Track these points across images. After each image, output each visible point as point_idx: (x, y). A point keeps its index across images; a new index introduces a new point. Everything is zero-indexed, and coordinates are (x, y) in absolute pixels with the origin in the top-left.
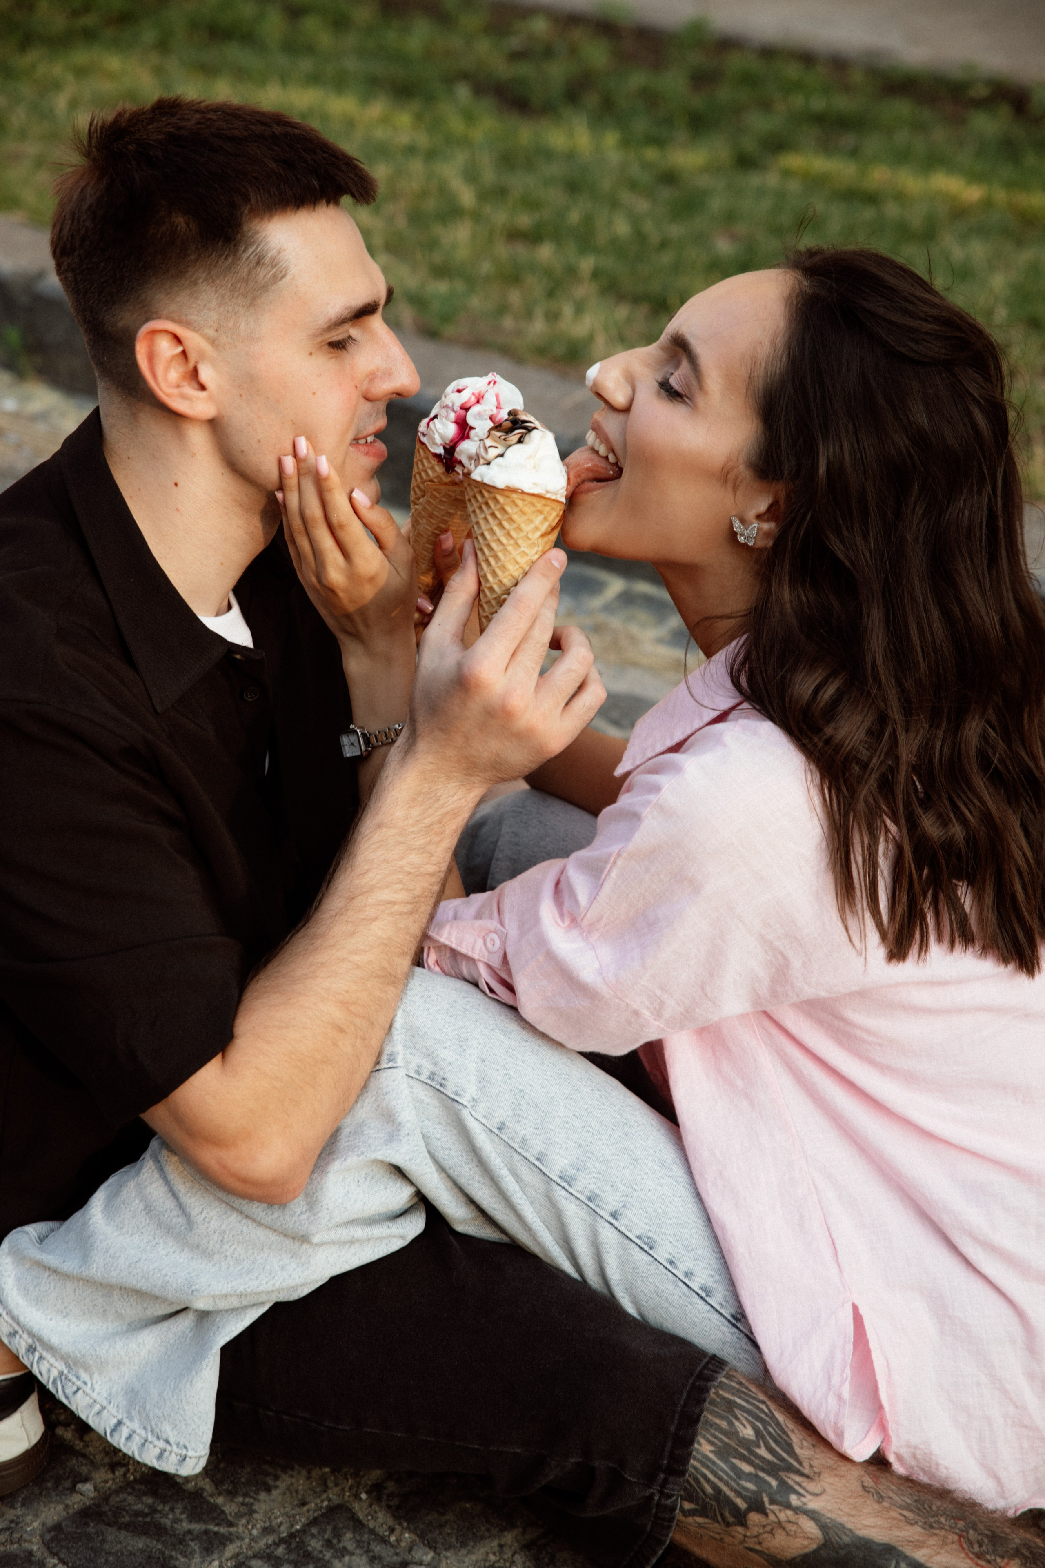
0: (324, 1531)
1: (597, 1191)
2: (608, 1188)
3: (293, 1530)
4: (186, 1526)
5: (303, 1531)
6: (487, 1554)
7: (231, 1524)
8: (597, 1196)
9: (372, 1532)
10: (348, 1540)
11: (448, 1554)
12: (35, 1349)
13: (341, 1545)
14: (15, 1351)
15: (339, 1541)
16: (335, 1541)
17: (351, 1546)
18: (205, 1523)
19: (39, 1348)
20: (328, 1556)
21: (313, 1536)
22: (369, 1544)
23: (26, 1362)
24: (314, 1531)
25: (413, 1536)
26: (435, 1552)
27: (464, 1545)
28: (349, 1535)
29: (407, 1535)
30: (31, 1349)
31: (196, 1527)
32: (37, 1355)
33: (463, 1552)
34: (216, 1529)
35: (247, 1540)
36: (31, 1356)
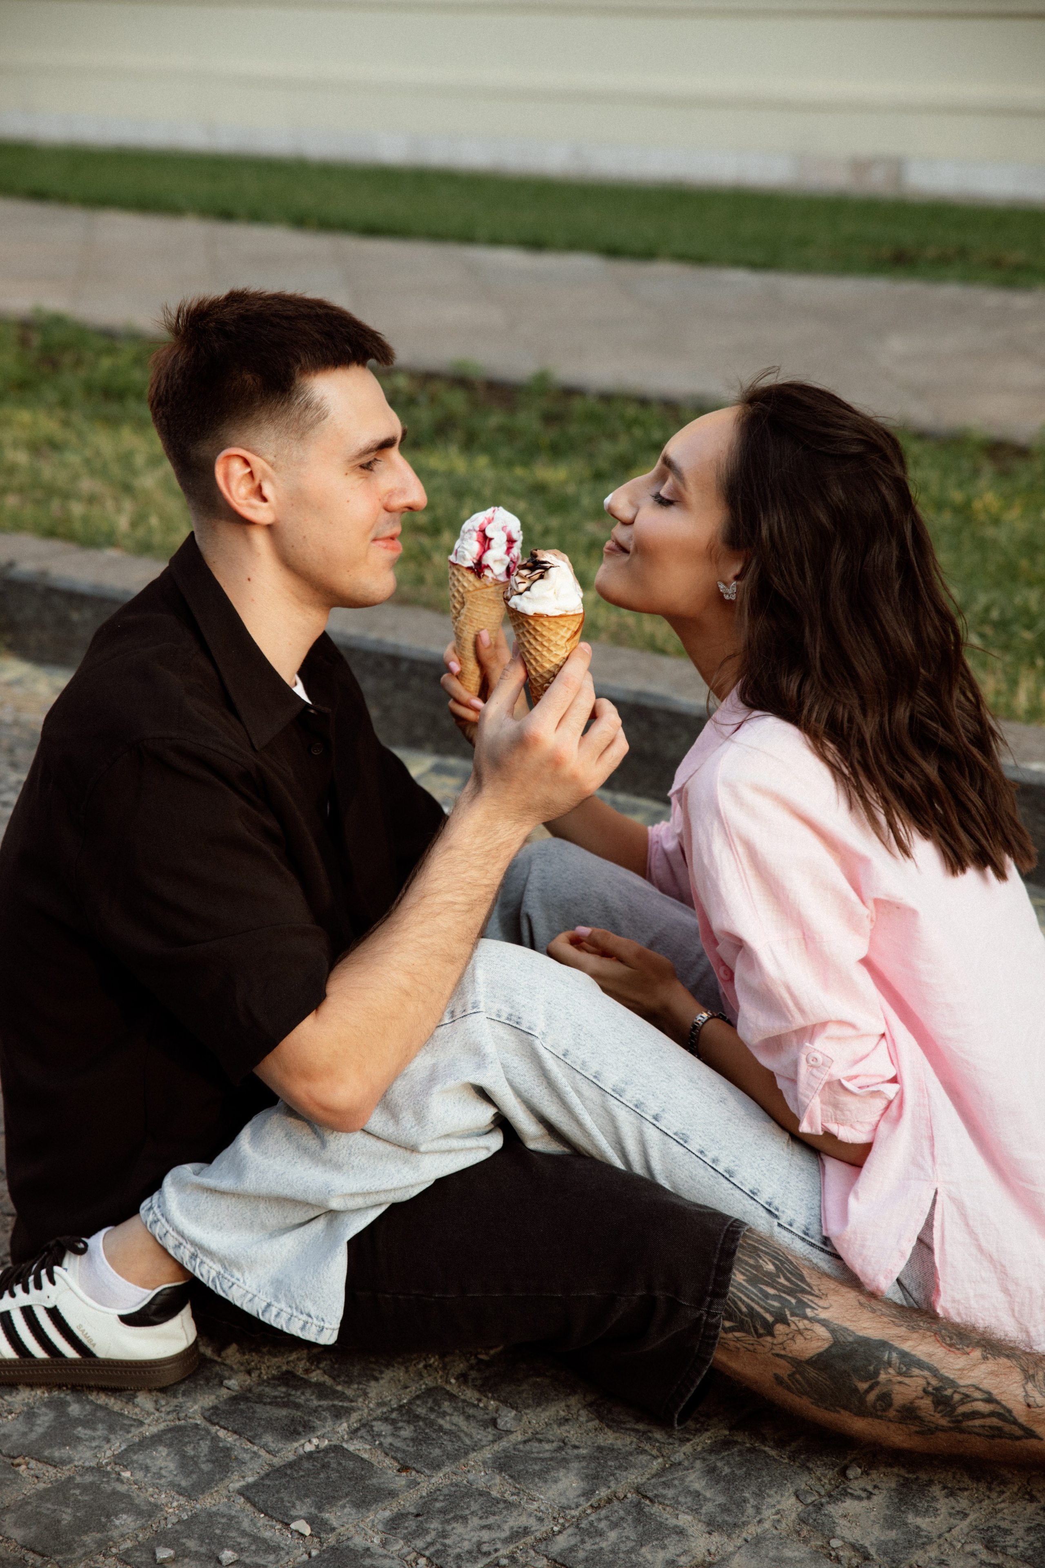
0: (427, 1402)
1: (642, 1100)
2: (651, 1096)
3: (401, 1403)
4: (316, 1403)
5: (410, 1402)
6: (558, 1412)
7: (352, 1401)
8: (642, 1103)
9: (464, 1401)
10: (446, 1406)
11: (527, 1411)
12: (196, 1256)
13: (441, 1410)
14: (179, 1260)
15: (440, 1408)
16: (436, 1408)
17: (449, 1411)
18: (332, 1400)
19: (200, 1255)
20: (433, 1417)
21: (418, 1406)
22: (463, 1408)
23: (189, 1268)
24: (418, 1402)
25: (497, 1403)
26: (517, 1410)
27: (539, 1405)
28: (446, 1404)
29: (492, 1402)
30: (194, 1256)
31: (324, 1403)
32: (198, 1261)
33: (539, 1409)
34: (340, 1404)
35: (366, 1411)
36: (193, 1262)
